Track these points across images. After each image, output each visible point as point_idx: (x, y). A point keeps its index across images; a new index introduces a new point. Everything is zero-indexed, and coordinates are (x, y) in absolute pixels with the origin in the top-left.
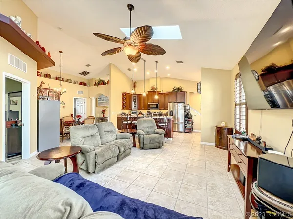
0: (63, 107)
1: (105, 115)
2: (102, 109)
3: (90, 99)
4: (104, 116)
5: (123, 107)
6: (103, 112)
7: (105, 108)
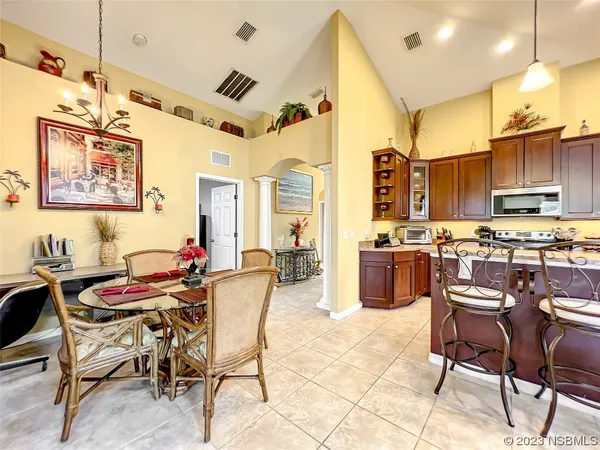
0: (158, 208)
1: (301, 242)
2: (293, 219)
3: (253, 185)
4: (297, 244)
5: (380, 210)
6: (296, 230)
7: (301, 218)
